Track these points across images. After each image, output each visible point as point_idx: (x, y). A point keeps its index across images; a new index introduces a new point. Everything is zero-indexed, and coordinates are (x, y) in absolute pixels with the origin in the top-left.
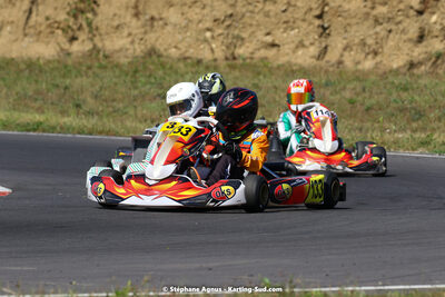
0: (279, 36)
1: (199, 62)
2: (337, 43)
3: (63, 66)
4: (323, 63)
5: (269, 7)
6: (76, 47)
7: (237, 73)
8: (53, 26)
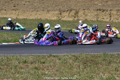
0: (104, 17)
1: (93, 21)
2: (112, 18)
3: (74, 21)
4: (110, 21)
5: (103, 13)
6: (75, 19)
7: (98, 22)
8: (72, 16)
